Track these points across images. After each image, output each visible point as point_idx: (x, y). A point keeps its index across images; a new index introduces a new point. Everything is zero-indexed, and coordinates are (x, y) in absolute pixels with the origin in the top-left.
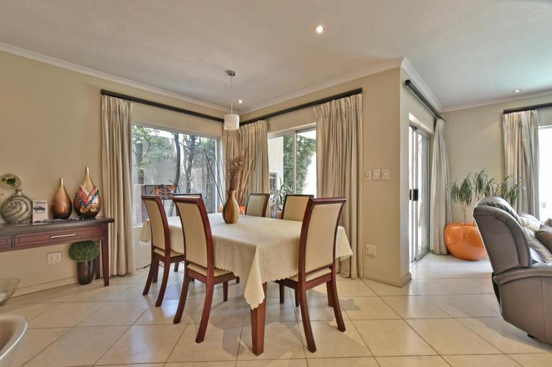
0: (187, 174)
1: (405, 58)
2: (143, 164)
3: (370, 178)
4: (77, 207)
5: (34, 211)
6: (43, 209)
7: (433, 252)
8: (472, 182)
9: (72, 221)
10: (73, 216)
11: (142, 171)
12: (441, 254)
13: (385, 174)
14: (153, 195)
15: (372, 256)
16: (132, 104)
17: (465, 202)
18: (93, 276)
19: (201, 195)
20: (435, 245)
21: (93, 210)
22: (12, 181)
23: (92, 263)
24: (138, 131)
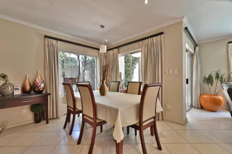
0: (83, 73)
1: (185, 17)
2: (64, 69)
3: (168, 74)
4: (34, 88)
5: (14, 90)
6: (19, 89)
7: (194, 107)
8: (213, 76)
9: (31, 94)
10: (32, 92)
11: (64, 72)
12: (198, 108)
13: (175, 72)
14: (68, 83)
15: (169, 110)
16: (58, 42)
17: (210, 85)
18: (42, 119)
19: (89, 82)
20: (195, 104)
21: (41, 90)
22: (4, 77)
23: (41, 113)
24: (62, 55)
